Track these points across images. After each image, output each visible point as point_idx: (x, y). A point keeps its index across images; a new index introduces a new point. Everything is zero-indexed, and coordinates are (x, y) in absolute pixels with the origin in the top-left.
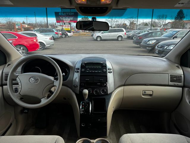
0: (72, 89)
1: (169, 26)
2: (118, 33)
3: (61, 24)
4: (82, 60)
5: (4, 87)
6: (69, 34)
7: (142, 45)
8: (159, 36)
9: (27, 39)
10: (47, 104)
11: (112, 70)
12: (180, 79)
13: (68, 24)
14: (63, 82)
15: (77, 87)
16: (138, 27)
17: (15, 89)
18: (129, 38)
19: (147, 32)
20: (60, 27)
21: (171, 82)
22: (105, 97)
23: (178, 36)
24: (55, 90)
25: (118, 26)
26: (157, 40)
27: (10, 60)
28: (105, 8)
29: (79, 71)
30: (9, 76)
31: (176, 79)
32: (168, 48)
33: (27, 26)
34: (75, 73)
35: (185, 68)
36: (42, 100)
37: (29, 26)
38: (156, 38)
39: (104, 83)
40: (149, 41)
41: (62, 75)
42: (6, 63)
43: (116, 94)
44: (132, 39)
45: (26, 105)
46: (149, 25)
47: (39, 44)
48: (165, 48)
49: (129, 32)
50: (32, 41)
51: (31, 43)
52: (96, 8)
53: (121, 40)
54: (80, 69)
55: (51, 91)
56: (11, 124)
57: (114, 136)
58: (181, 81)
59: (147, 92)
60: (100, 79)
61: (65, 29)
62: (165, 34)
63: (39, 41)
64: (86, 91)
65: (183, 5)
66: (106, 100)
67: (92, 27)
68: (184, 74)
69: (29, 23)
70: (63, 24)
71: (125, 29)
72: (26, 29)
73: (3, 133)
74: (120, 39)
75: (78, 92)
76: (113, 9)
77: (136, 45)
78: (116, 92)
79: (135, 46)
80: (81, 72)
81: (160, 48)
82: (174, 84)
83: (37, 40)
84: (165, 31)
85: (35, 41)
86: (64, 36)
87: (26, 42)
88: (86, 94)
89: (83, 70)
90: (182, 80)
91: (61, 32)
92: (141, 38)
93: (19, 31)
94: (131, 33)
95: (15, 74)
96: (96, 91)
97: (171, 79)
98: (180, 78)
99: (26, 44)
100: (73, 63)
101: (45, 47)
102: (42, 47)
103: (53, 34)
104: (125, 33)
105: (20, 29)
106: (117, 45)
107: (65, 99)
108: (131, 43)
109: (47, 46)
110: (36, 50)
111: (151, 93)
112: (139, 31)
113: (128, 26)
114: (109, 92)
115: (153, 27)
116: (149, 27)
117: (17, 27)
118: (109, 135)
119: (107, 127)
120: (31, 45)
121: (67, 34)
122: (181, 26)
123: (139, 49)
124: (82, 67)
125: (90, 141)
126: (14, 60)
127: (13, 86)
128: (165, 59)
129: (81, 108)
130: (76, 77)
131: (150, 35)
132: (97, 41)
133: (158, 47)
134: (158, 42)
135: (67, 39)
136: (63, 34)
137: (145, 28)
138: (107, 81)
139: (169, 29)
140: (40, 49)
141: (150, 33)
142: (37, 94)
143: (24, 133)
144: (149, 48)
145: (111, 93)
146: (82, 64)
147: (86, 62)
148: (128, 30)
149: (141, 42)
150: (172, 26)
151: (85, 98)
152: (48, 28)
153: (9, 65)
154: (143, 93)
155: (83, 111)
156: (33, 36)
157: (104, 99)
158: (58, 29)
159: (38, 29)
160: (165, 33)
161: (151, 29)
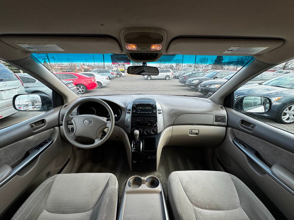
0: (124, 129)
1: (210, 67)
2: (166, 73)
3: (116, 65)
4: (134, 102)
5: (61, 127)
6: (123, 74)
7: (187, 84)
8: (201, 77)
9: (86, 79)
10: (100, 145)
11: (161, 111)
12: (224, 120)
13: (122, 65)
14: (115, 123)
15: (129, 127)
16: (183, 69)
17: (71, 128)
18: (175, 77)
19: (191, 73)
20: (115, 68)
21: (215, 122)
22: (155, 136)
23: (218, 76)
24: (108, 130)
25: (166, 67)
26: (200, 80)
27: (67, 102)
28: (155, 55)
29: (131, 112)
30: (65, 117)
31: (220, 119)
32: (209, 87)
33: (86, 67)
34: (127, 114)
35: (228, 109)
36: (96, 140)
37: (88, 67)
38: (199, 78)
39: (154, 124)
40: (193, 80)
41: (114, 116)
42: (63, 104)
43: (165, 133)
44: (178, 78)
45: (80, 146)
46: (193, 66)
47: (97, 83)
48: (207, 87)
49: (175, 73)
50: (90, 80)
51: (90, 82)
52: (146, 54)
53: (169, 80)
54: (131, 110)
55: (104, 131)
56: (69, 160)
57: (162, 170)
58: (224, 121)
59: (194, 131)
60: (150, 120)
61: (119, 70)
62: (207, 75)
63: (97, 80)
64: (137, 132)
65: (232, 52)
66: (156, 140)
67: (143, 69)
68: (227, 115)
69: (89, 65)
70: (118, 65)
71: (172, 69)
72: (86, 70)
73: (61, 168)
74: (167, 78)
75: (130, 132)
76: (163, 55)
77: (182, 84)
78: (165, 131)
79: (180, 85)
80: (132, 113)
81: (202, 87)
82: (218, 124)
83: (95, 80)
84: (207, 72)
85: (93, 80)
86: (118, 76)
87: (85, 81)
88: (137, 135)
89: (134, 111)
90: (226, 120)
91: (116, 73)
92: (186, 78)
93: (80, 72)
94: (177, 74)
95: (70, 116)
96: (147, 131)
97: (215, 119)
98: (224, 118)
99: (85, 83)
100: (125, 104)
101: (102, 86)
102: (100, 86)
103: (109, 74)
104: (172, 74)
105: (80, 70)
106: (166, 83)
107: (117, 137)
108: (177, 82)
109: (104, 85)
110: (95, 88)
111: (197, 132)
112: (184, 72)
113: (174, 67)
114: (159, 132)
115: (196, 68)
116: (193, 68)
117: (78, 68)
118: (159, 168)
119: (156, 163)
120: (90, 84)
121: (121, 74)
122: (220, 67)
123: (184, 88)
124: (133, 108)
125: (141, 179)
126: (71, 101)
127: (68, 126)
128: (209, 100)
129: (132, 146)
130: (128, 117)
131: (193, 75)
132: (148, 80)
133: (200, 86)
134: (200, 82)
135: (121, 78)
136: (117, 74)
137: (189, 69)
138: (157, 121)
139: (210, 70)
140: (98, 87)
141: (194, 73)
142: (91, 135)
143: (79, 171)
144: (193, 87)
145: (161, 133)
146: (133, 105)
147: (137, 104)
148: (175, 71)
149: (186, 82)
150: (212, 67)
151: (136, 138)
152: (104, 69)
153: (66, 106)
154: (190, 132)
155: (134, 150)
156: (91, 76)
157: (154, 139)
158: (113, 69)
159: (96, 70)
160: (206, 73)
161: (194, 70)
